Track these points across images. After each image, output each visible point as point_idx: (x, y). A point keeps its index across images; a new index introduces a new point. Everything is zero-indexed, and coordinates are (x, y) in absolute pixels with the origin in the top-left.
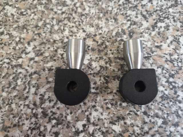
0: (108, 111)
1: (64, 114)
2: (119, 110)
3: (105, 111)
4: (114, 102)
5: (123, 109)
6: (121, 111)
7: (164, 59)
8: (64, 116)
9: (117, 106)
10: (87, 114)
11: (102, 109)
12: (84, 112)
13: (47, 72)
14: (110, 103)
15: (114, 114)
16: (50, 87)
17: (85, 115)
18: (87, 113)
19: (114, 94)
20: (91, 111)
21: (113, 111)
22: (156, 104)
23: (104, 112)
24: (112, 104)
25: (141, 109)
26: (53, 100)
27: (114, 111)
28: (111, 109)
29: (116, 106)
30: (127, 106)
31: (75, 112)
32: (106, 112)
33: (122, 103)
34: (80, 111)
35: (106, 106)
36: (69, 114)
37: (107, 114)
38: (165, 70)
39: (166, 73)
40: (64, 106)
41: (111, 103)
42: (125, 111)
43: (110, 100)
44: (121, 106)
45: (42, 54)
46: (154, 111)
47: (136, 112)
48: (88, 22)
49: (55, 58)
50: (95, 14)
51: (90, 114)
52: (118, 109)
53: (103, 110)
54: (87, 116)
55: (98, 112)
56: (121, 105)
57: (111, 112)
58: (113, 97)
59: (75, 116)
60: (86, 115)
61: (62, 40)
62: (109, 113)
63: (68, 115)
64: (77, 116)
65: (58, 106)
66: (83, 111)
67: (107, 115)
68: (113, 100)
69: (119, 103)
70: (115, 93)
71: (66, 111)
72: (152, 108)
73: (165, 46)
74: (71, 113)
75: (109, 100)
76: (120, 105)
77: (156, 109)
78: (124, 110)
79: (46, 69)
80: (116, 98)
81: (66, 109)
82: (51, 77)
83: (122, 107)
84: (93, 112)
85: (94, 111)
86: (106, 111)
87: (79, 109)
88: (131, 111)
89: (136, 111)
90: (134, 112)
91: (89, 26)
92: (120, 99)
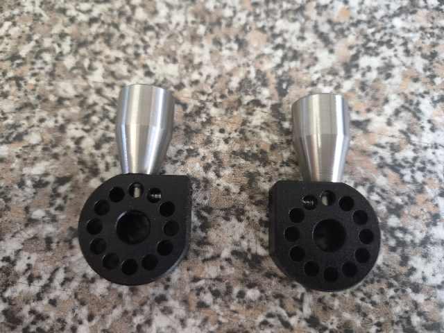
0: (203, 314)
1: (69, 321)
2: (235, 312)
3: (193, 315)
4: (222, 287)
5: (249, 307)
6: (240, 316)
7: (375, 161)
8: (68, 327)
9: (231, 300)
10: (139, 322)
11: (183, 308)
12: (130, 314)
13: (29, 190)
14: (210, 288)
15: (220, 323)
16: (35, 238)
17: (132, 326)
18: (138, 320)
19: (224, 263)
20: (151, 314)
21: (218, 315)
22: (347, 295)
23: (189, 317)
24: (216, 294)
25: (301, 309)
26: (39, 277)
27: (222, 314)
28: (212, 307)
29: (227, 298)
30: (260, 299)
31: (103, 316)
32: (195, 317)
33: (246, 289)
34: (117, 312)
35: (196, 298)
36: (85, 322)
37: (198, 322)
38: (378, 194)
39: (378, 202)
40: (70, 297)
41: (214, 289)
42: (252, 314)
43: (211, 279)
44: (241, 300)
45: (19, 138)
46: (339, 316)
47: (287, 319)
48: (163, 49)
49: (56, 150)
50: (184, 26)
51: (149, 322)
52: (233, 308)
53: (188, 310)
54: (139, 327)
55: (172, 317)
56: (241, 294)
57: (212, 318)
58: (219, 270)
59: (101, 328)
60: (135, 326)
61: (82, 99)
62: (205, 320)
63: (81, 323)
64: (108, 326)
65: (52, 296)
66: (126, 312)
67: (199, 327)
68: (218, 279)
69: (236, 290)
70: (228, 260)
71: (77, 311)
72: (333, 306)
73: (377, 122)
74: (90, 318)
75: (206, 279)
76: (238, 297)
77: (344, 309)
78: (251, 311)
79: (29, 183)
80: (229, 276)
81: (77, 303)
82: (39, 207)
83: (244, 302)
84: (157, 315)
85: (160, 313)
86: (197, 313)
87: (114, 307)
88: (270, 315)
89: (285, 315)
90: (280, 317)
91: (165, 61)
92: (241, 276)
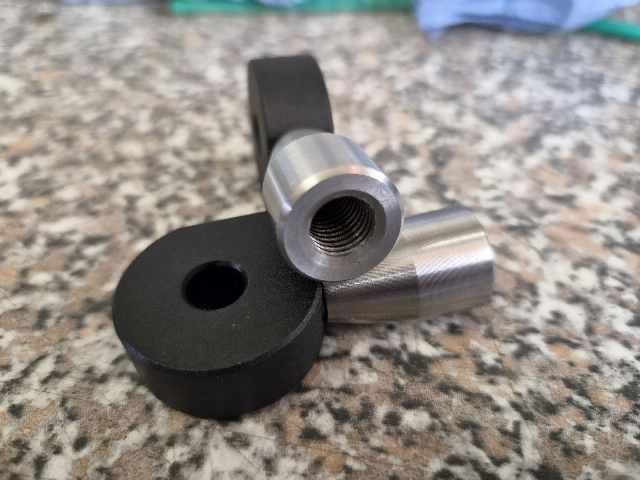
0: (314, 450)
3: (290, 451)
4: (353, 405)
7: (598, 240)
8: (29, 457)
9: (372, 427)
10: (178, 459)
11: (274, 437)
12: (162, 443)
13: (38, 248)
14: (329, 405)
17: (161, 465)
18: (174, 455)
24: (341, 416)
25: (519, 452)
28: (333, 439)
29: (363, 424)
30: (432, 429)
33: (401, 409)
34: (136, 437)
35: (300, 420)
36: (68, 450)
38: (615, 278)
39: (620, 290)
41: (336, 406)
42: (416, 456)
43: (332, 389)
44: (393, 429)
47: (492, 469)
51: (197, 460)
52: (376, 442)
53: (282, 442)
54: (175, 468)
55: (247, 453)
56: (393, 419)
57: (331, 459)
59: (97, 464)
60: (168, 466)
62: (318, 464)
63: (58, 451)
64: (111, 461)
66: (153, 438)
68: (347, 390)
71: (57, 429)
73: (588, 197)
74: (79, 444)
78: (414, 451)
79: (41, 241)
80: (367, 387)
82: (45, 269)
83: (400, 433)
84: (216, 447)
85: (223, 445)
86: (301, 449)
87: (132, 428)
88: (455, 460)
89: (488, 461)
90: (475, 464)
